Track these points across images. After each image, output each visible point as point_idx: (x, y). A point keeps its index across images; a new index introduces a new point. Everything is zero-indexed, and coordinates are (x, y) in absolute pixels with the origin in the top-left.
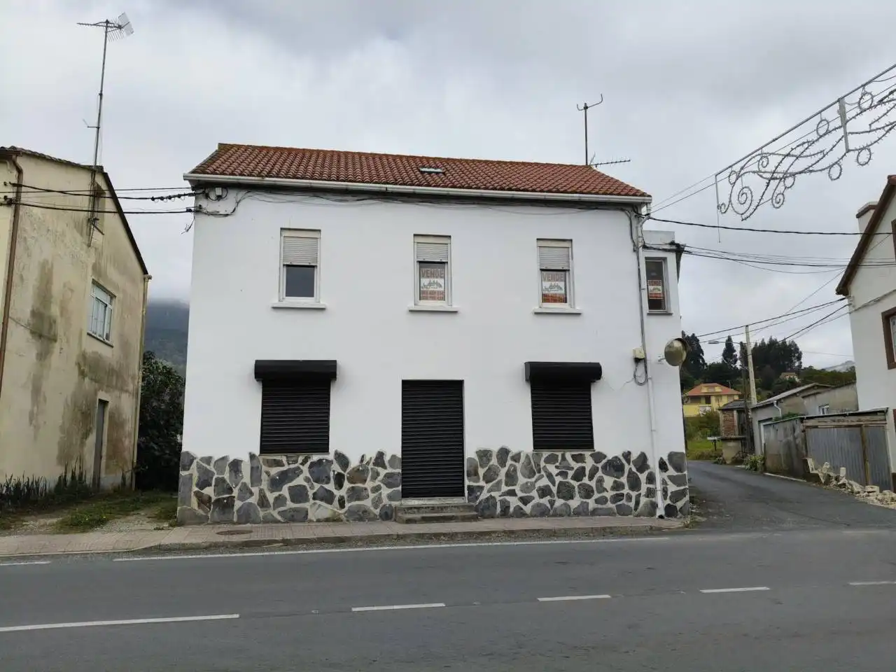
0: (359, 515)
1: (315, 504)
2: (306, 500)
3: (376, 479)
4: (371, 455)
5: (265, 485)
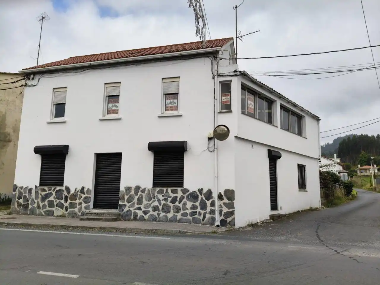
0: (72, 215)
2: (54, 207)
3: (80, 199)
4: (79, 188)
5: (39, 200)
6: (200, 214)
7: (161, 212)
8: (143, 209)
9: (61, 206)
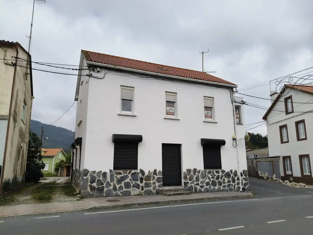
0: (149, 193)
1: (133, 189)
2: (130, 188)
3: (154, 179)
4: (152, 170)
5: (115, 182)
6: (232, 185)
7: (211, 186)
8: (200, 185)
9: (138, 186)
